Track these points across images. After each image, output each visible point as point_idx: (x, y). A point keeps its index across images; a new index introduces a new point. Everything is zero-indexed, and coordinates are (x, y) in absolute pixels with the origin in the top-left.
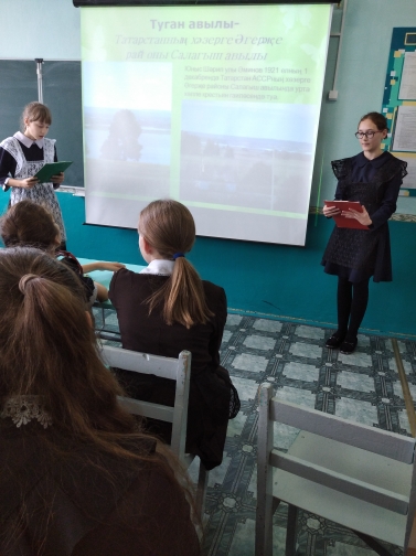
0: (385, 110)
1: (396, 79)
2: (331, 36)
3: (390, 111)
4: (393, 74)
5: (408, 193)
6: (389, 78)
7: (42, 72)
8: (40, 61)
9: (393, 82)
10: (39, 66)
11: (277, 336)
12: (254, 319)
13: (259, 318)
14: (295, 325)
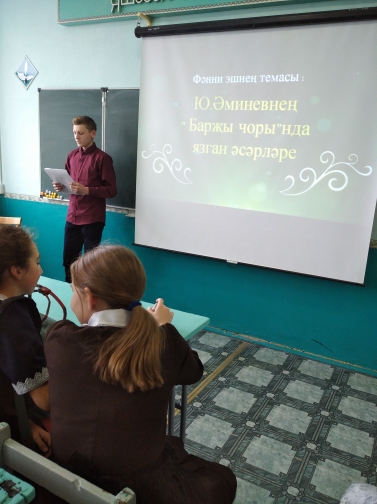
7: (106, 100)
8: (105, 90)
10: (104, 94)
11: (325, 385)
12: (301, 359)
13: (307, 359)
14: (348, 373)
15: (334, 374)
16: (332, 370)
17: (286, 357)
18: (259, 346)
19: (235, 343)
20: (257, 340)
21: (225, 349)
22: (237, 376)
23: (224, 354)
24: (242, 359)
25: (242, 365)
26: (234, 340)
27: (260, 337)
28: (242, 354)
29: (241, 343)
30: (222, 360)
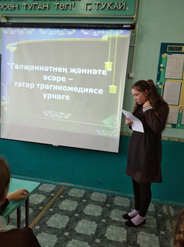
0: (158, 83)
1: (163, 68)
2: (130, 46)
3: (161, 84)
4: (162, 65)
5: (171, 126)
6: (159, 68)
9: (162, 70)
11: (103, 205)
12: (91, 192)
13: (94, 192)
14: (114, 196)
15: (107, 198)
16: (106, 196)
17: (84, 192)
18: (71, 188)
19: (58, 187)
20: (69, 185)
21: (53, 192)
22: (59, 206)
23: (52, 195)
24: (62, 196)
25: (62, 200)
26: (58, 186)
27: (71, 183)
28: (62, 194)
29: (61, 187)
30: (52, 198)
